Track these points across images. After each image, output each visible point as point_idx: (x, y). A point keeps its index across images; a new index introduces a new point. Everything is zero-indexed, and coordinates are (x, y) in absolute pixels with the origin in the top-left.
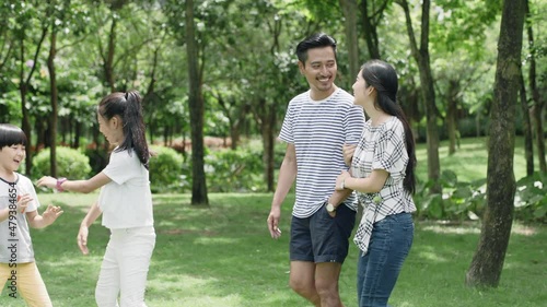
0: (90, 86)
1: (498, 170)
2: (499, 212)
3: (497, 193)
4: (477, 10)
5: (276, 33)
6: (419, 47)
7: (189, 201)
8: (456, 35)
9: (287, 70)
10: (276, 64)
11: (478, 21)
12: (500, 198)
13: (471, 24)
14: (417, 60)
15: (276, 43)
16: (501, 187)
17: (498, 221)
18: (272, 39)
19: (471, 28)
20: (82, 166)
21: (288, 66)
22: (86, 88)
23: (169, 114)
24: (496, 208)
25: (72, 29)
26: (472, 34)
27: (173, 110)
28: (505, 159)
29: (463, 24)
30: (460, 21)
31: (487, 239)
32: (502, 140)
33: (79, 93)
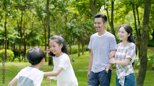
0: (13, 32)
1: (143, 55)
2: (143, 67)
3: (143, 61)
4: (123, 11)
5: (66, 18)
6: (110, 21)
7: (48, 64)
8: (117, 18)
9: (70, 28)
10: (67, 26)
11: (123, 14)
12: (144, 63)
13: (121, 15)
14: (110, 25)
15: (66, 20)
16: (144, 60)
17: (143, 69)
18: (65, 19)
19: (121, 16)
20: (11, 55)
21: (70, 27)
22: (12, 33)
23: (35, 40)
24: (143, 65)
25: (12, 16)
26: (121, 17)
27: (36, 39)
28: (145, 52)
29: (119, 15)
30: (118, 14)
31: (140, 74)
32: (144, 47)
33: (10, 34)
